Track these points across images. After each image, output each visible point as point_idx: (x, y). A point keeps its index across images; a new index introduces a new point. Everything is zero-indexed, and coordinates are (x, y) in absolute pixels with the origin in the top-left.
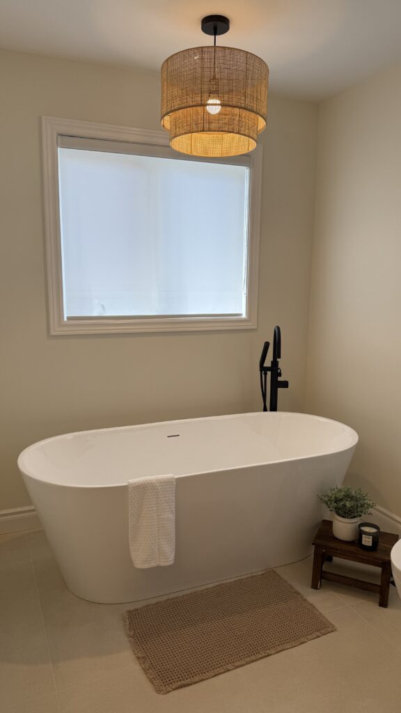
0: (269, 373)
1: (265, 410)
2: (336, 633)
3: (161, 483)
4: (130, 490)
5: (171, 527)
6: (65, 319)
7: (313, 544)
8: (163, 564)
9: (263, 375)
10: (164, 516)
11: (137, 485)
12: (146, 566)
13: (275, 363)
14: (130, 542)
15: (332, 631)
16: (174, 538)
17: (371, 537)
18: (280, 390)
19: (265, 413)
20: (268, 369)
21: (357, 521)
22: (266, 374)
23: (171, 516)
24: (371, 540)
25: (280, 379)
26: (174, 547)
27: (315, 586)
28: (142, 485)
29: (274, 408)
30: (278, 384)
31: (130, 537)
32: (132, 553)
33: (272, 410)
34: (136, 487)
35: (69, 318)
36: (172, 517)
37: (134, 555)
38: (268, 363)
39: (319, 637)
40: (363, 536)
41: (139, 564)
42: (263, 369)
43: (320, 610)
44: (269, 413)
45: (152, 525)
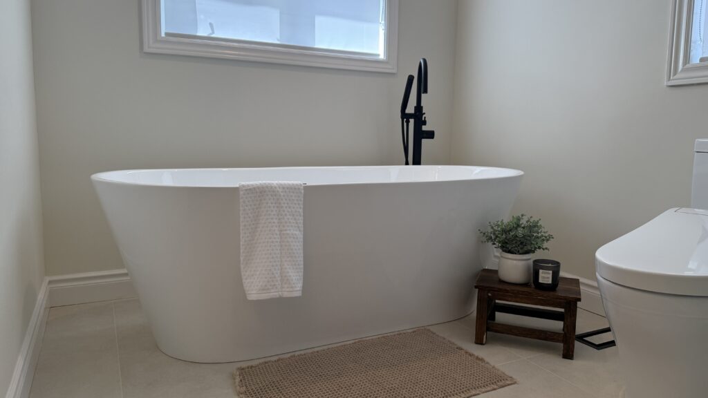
0: (412, 121)
1: (407, 163)
2: (515, 385)
3: (284, 188)
4: (241, 193)
5: (298, 247)
6: (163, 35)
7: (476, 287)
8: (286, 295)
9: (405, 124)
10: (288, 232)
11: (251, 187)
12: (264, 296)
13: (419, 108)
14: (242, 266)
15: (511, 384)
16: (302, 263)
17: (551, 272)
18: (424, 141)
19: (407, 166)
20: (410, 116)
21: (532, 257)
22: (408, 122)
23: (297, 233)
24: (550, 276)
25: (424, 128)
26: (302, 274)
27: (479, 341)
28: (258, 188)
29: (417, 161)
30: (422, 134)
31: (242, 259)
32: (244, 281)
33: (415, 163)
34: (250, 189)
35: (167, 34)
36: (300, 235)
37: (247, 283)
38: (410, 109)
39: (495, 389)
40: (541, 271)
41: (253, 294)
42: (405, 116)
43: (492, 363)
44: (411, 167)
45: (273, 242)
